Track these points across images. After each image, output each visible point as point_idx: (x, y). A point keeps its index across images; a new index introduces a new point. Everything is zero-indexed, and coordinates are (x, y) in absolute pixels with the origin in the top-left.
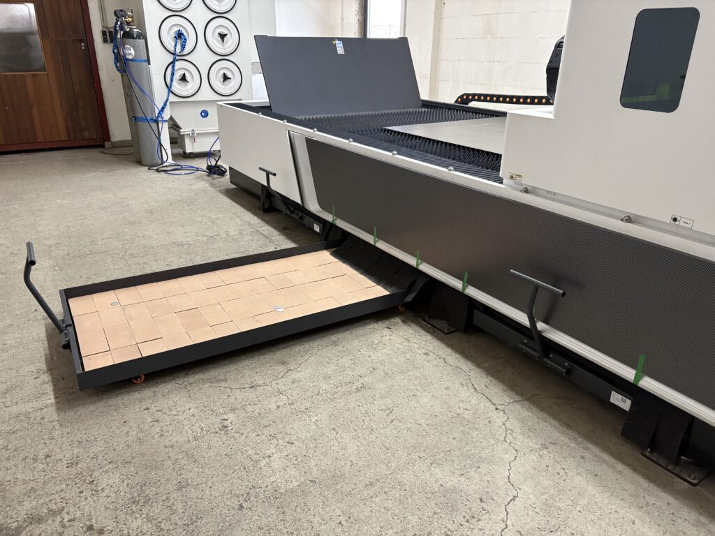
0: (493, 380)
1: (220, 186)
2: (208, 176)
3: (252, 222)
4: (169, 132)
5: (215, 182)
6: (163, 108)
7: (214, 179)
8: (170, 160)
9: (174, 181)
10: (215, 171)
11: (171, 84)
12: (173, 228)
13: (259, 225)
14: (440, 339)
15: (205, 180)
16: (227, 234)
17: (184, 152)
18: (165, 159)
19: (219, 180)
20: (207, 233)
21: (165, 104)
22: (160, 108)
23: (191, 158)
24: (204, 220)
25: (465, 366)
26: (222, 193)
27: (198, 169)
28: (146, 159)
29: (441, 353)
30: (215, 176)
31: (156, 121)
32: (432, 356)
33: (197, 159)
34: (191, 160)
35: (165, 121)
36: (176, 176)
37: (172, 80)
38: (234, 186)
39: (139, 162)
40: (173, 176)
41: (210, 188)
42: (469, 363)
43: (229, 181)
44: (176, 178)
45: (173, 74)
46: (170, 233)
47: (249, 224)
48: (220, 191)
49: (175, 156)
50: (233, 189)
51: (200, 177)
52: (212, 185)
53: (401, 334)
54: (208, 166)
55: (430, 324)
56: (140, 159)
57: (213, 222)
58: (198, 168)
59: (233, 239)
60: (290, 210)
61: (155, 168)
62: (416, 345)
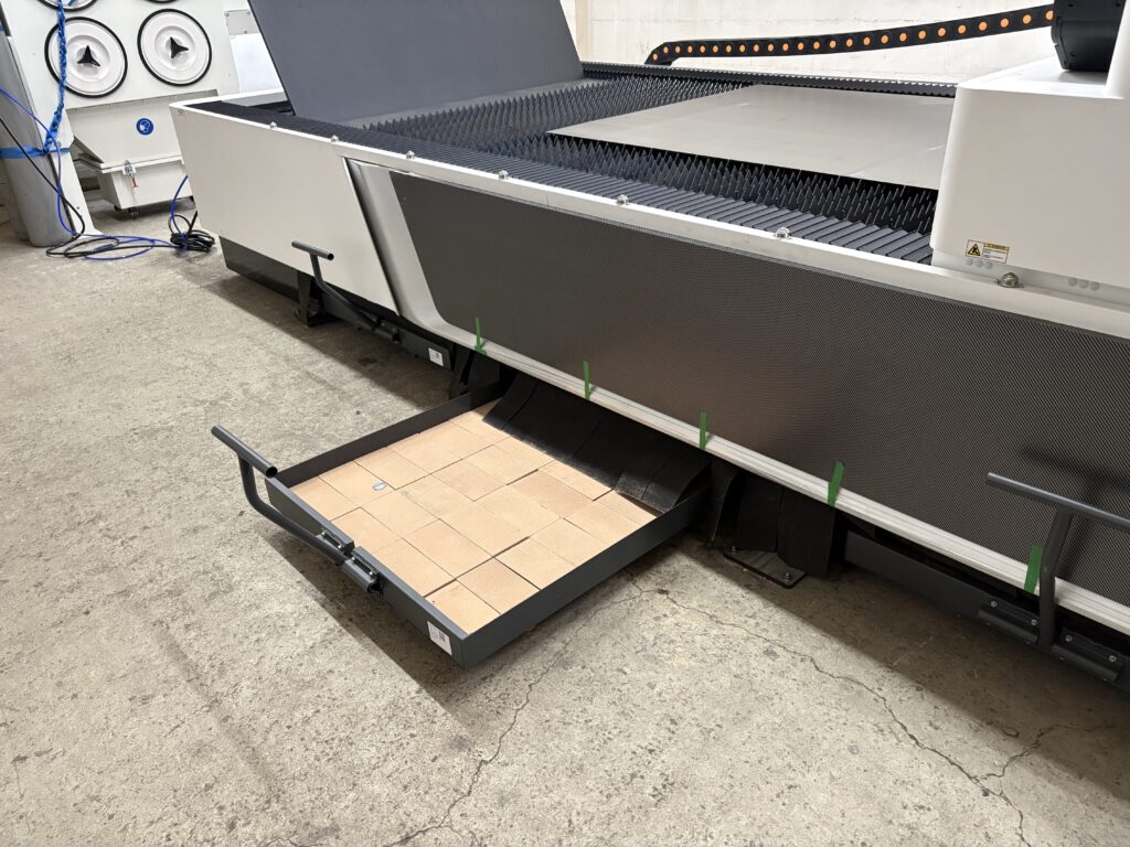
0: (938, 702)
1: (206, 277)
2: (178, 255)
3: (292, 353)
4: (77, 169)
5: (195, 267)
6: (55, 125)
7: (190, 261)
8: (91, 230)
9: (106, 276)
10: (189, 243)
11: (63, 72)
12: (124, 393)
13: (307, 359)
14: (782, 604)
15: (174, 266)
16: (245, 392)
17: (117, 208)
18: (79, 230)
19: (202, 262)
20: (203, 396)
21: (58, 116)
22: (48, 127)
23: (134, 218)
24: (191, 363)
25: (862, 671)
26: (215, 292)
27: (153, 243)
28: (38, 233)
29: (798, 645)
30: (192, 254)
31: (46, 153)
32: (784, 658)
33: (146, 220)
34: (134, 223)
35: (65, 150)
36: (110, 263)
37: (63, 64)
38: (235, 274)
39: (26, 240)
40: (101, 264)
41: (186, 282)
42: (869, 663)
43: (223, 261)
44: (110, 268)
45: (63, 51)
46: (119, 406)
47: (287, 359)
48: (210, 288)
49: (99, 218)
50: (234, 280)
51: (160, 261)
52: (190, 275)
53: (694, 604)
54: (174, 235)
55: (745, 566)
56: (26, 233)
57: (210, 365)
58: (152, 241)
59: (261, 402)
60: (369, 321)
61: (61, 250)
62: (737, 632)
